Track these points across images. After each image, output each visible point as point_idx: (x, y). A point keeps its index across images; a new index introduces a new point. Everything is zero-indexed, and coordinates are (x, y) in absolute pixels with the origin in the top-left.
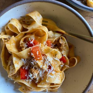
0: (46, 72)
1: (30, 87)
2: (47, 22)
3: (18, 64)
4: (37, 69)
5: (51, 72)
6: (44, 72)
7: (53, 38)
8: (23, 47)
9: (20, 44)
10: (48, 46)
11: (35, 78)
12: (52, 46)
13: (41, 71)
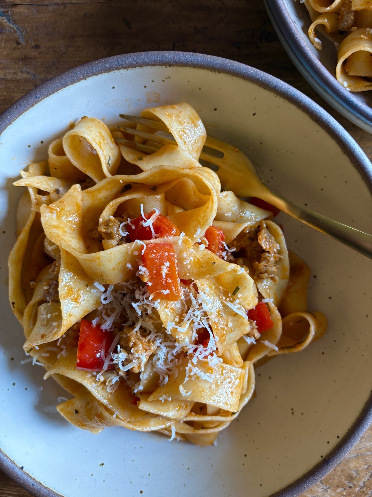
0: (183, 356)
1: (106, 407)
2: (220, 155)
3: (76, 300)
4: (151, 337)
5: (206, 357)
6: (174, 352)
7: (233, 221)
8: (110, 236)
9: (101, 220)
10: (208, 248)
11: (136, 371)
12: (224, 254)
13: (162, 346)
